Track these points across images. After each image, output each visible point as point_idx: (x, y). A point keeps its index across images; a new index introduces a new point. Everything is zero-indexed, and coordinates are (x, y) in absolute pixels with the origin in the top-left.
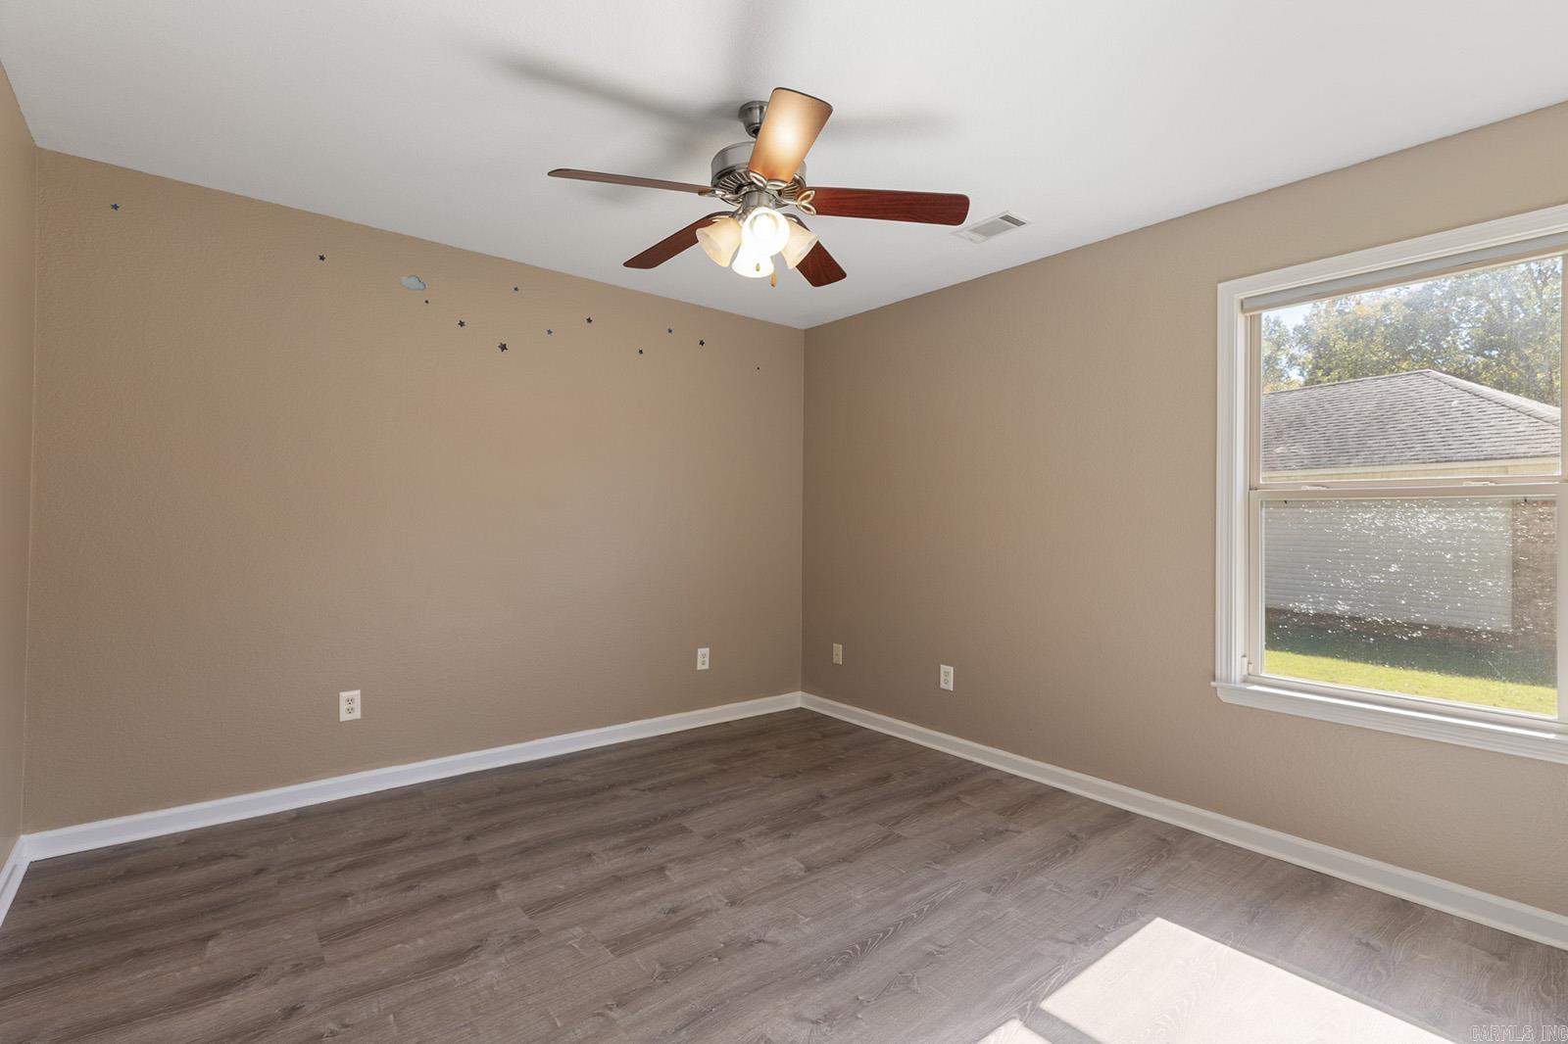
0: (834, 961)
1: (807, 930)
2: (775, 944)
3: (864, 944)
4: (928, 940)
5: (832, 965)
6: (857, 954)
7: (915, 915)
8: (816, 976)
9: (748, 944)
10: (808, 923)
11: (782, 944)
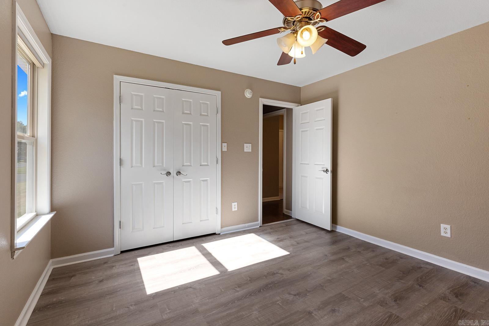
0: (270, 287)
1: (278, 298)
2: (290, 294)
3: (259, 291)
4: (238, 291)
5: (271, 286)
6: (263, 288)
7: (236, 301)
8: (276, 283)
9: (298, 294)
10: (278, 301)
11: (287, 293)
